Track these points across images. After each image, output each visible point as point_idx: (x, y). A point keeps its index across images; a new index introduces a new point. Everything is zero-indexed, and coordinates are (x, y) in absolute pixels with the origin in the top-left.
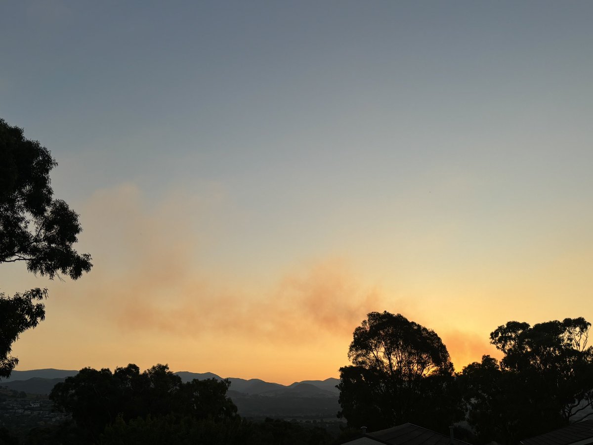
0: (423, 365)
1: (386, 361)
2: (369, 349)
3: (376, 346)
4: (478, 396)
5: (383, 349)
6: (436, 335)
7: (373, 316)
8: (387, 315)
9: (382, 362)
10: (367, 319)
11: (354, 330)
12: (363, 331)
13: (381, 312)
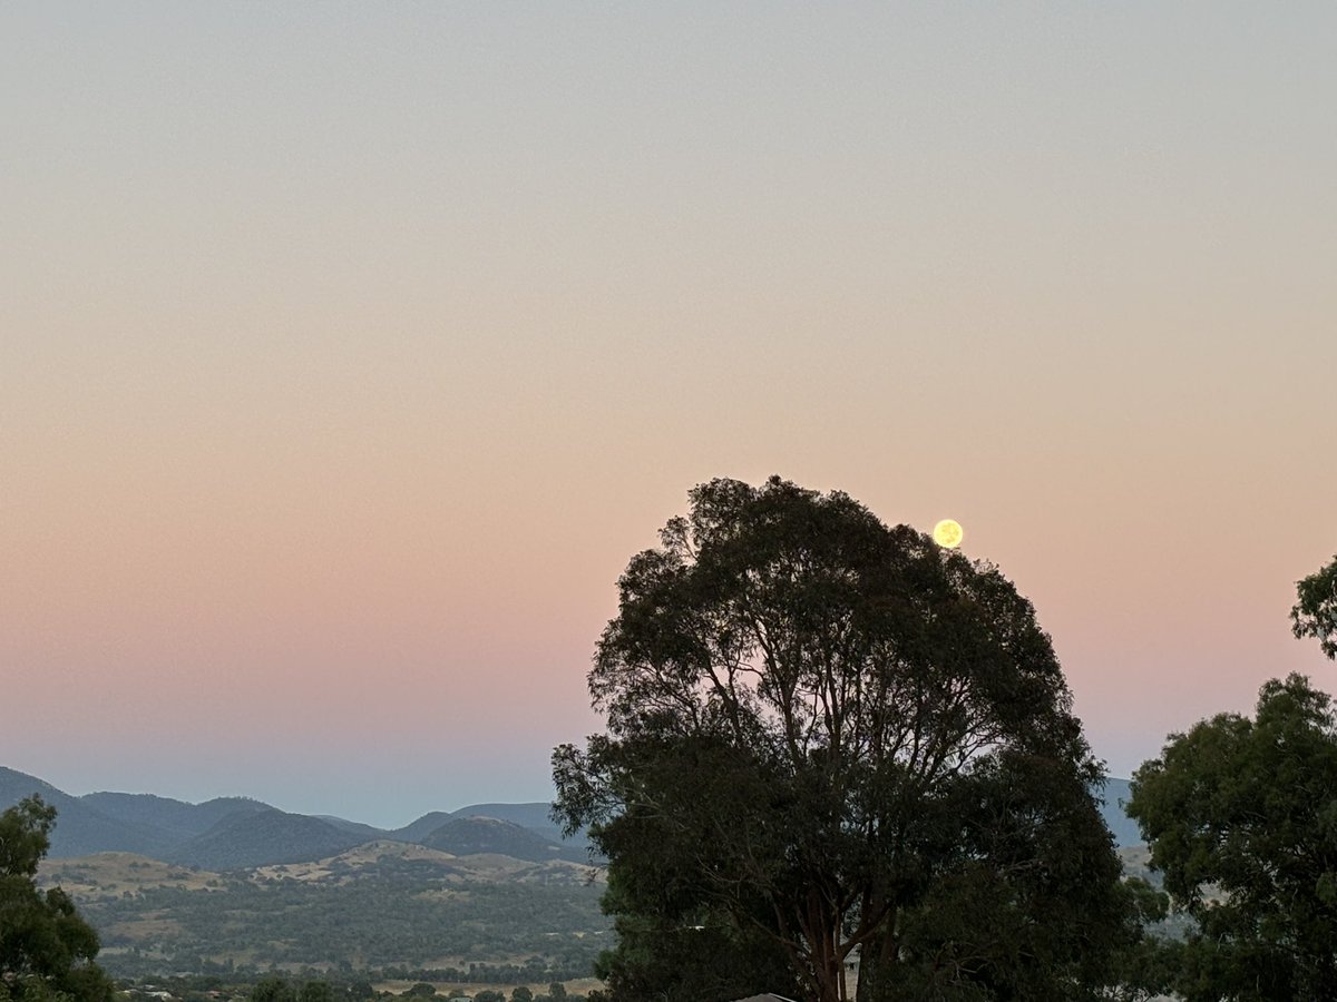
0: (948, 729)
1: (769, 714)
2: (691, 656)
3: (725, 640)
4: (1232, 876)
5: (758, 658)
6: (1009, 588)
7: (719, 499)
8: (785, 497)
9: (751, 718)
10: (686, 510)
11: (622, 570)
12: (669, 574)
13: (758, 483)
